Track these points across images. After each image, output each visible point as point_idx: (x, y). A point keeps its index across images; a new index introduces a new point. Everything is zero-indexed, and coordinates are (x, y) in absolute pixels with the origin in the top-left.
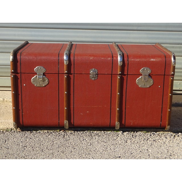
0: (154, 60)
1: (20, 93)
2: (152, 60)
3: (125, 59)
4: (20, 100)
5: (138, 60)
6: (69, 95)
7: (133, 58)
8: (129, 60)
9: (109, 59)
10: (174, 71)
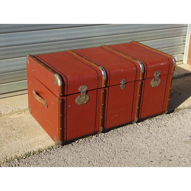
0: (163, 64)
1: (65, 114)
2: (162, 64)
3: (145, 67)
4: (65, 120)
5: (153, 66)
6: (104, 107)
7: (150, 66)
8: (148, 67)
9: (134, 68)
10: (174, 71)
